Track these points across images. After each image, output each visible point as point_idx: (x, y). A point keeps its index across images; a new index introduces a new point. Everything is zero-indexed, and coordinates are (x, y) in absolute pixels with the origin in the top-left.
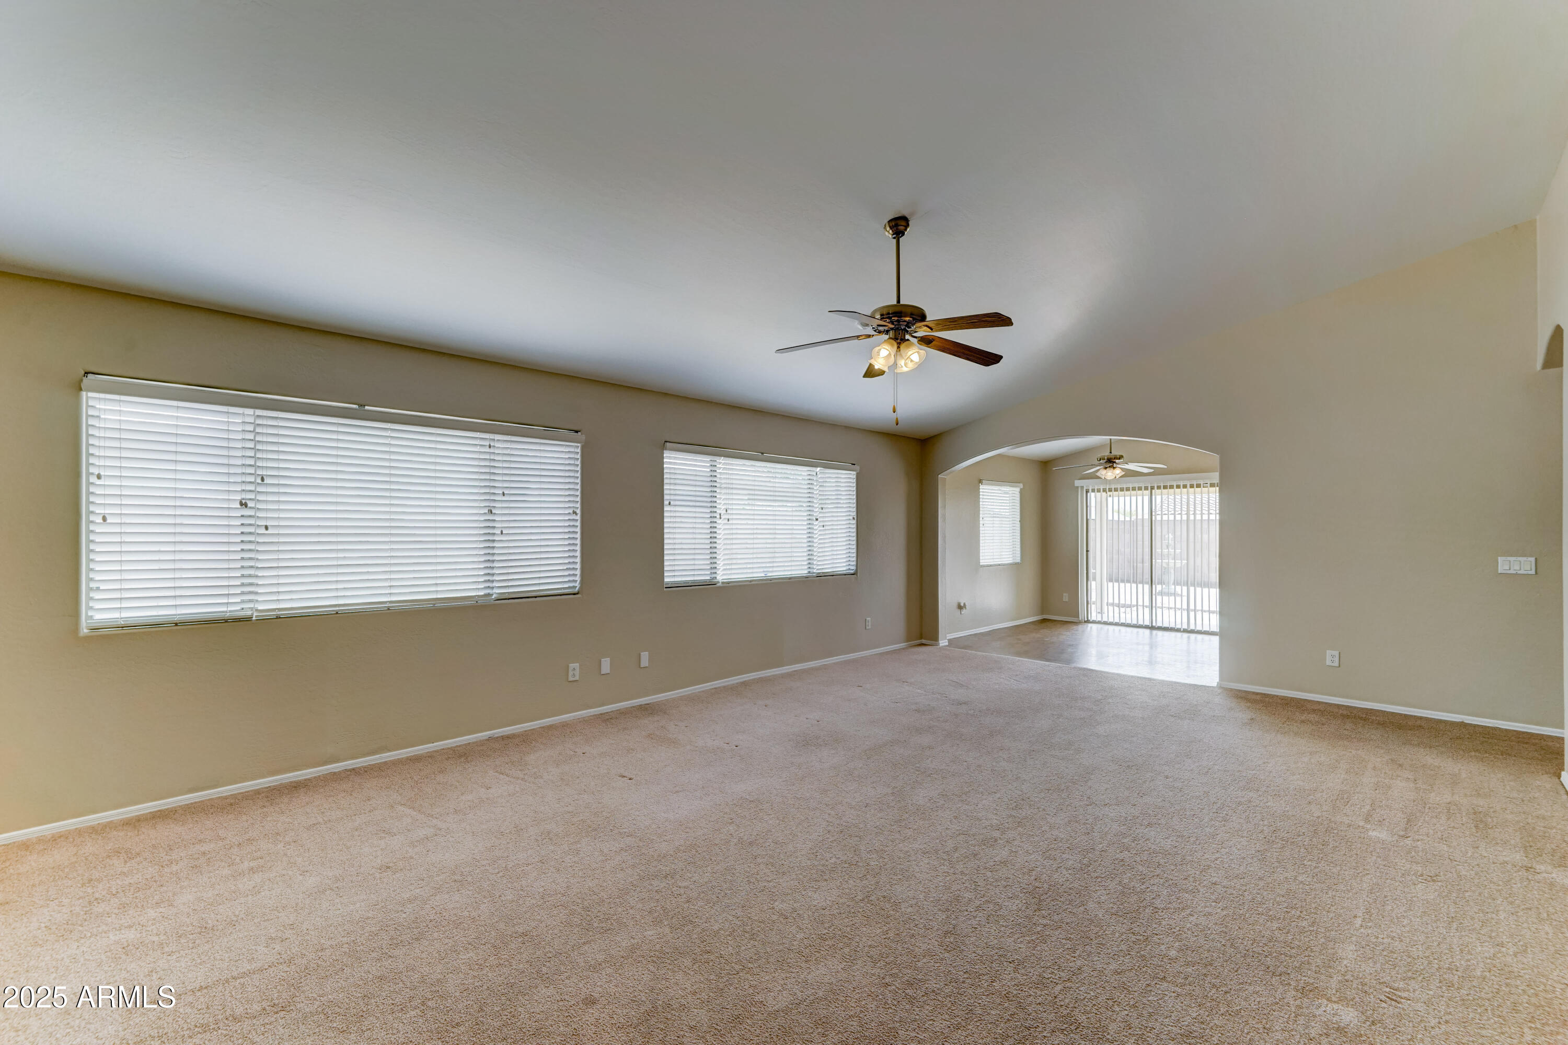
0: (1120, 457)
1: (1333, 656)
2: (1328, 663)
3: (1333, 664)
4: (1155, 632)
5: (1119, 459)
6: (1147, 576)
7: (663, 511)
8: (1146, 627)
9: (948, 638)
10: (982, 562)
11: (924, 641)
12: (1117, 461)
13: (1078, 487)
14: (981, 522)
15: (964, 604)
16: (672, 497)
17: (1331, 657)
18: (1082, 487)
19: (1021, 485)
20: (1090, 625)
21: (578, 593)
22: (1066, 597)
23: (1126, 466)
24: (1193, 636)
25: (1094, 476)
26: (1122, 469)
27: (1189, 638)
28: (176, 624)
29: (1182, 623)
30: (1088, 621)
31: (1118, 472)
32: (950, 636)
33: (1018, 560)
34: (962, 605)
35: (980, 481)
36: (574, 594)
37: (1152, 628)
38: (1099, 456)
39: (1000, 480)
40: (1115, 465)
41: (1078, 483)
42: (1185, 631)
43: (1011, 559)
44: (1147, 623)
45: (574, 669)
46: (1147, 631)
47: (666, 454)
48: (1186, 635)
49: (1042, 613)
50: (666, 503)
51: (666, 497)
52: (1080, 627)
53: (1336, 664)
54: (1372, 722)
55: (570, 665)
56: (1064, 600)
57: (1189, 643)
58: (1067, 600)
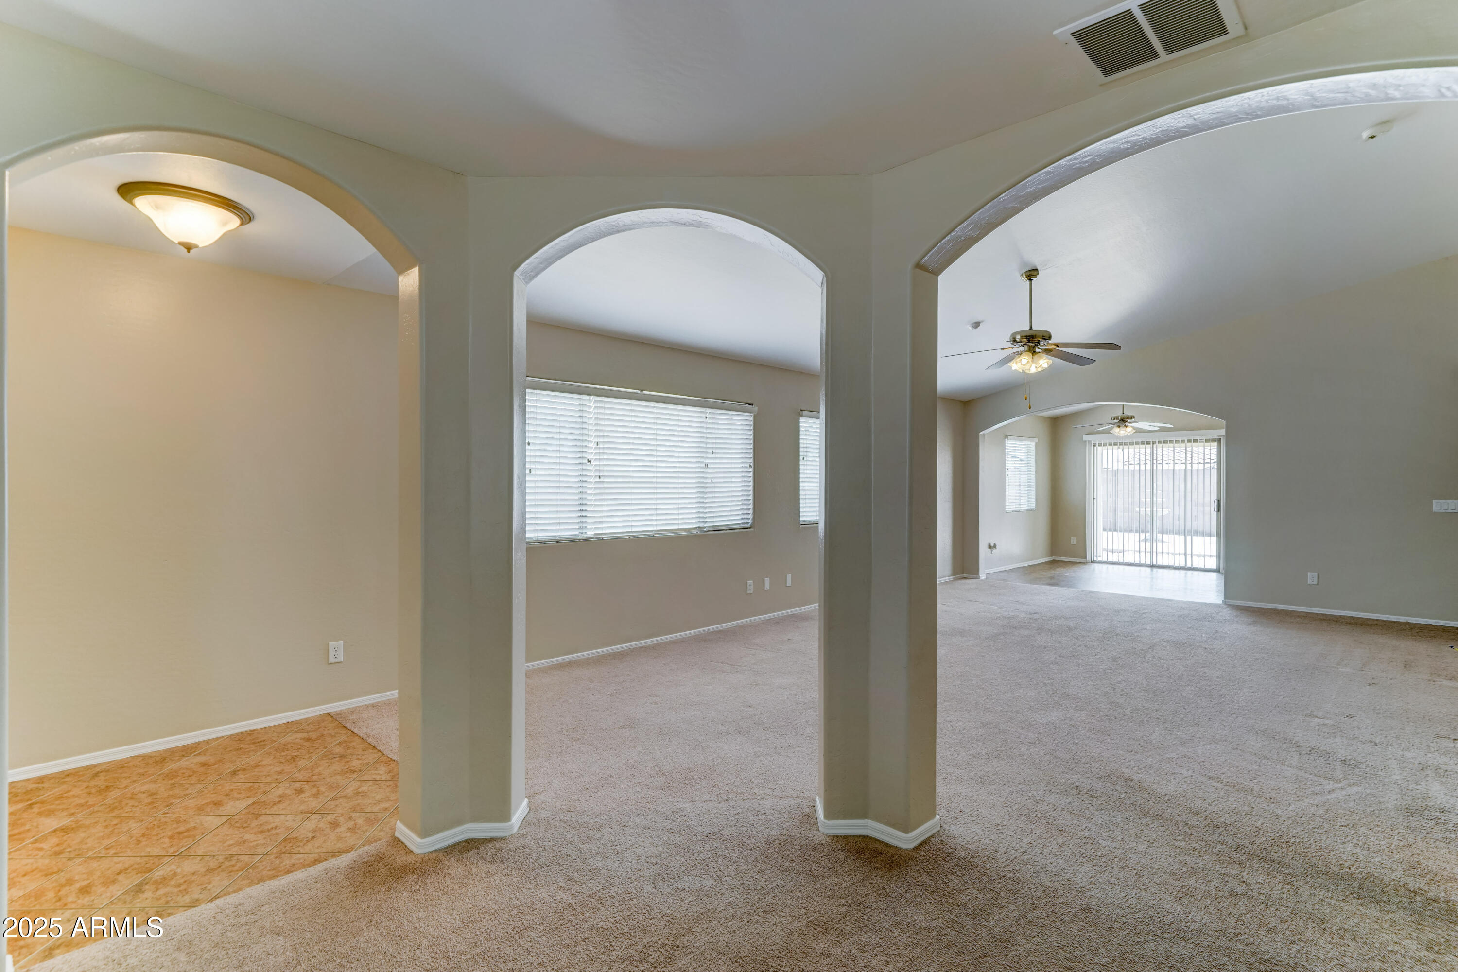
0: (1132, 417)
1: (1313, 577)
2: (1309, 582)
3: (1313, 583)
4: (1155, 570)
5: (1131, 419)
7: (799, 465)
8: (1148, 566)
9: (986, 573)
10: (1007, 508)
11: (965, 575)
12: (1129, 420)
13: (1086, 441)
14: (1007, 473)
15: (995, 544)
16: (805, 454)
17: (1312, 578)
18: (1090, 442)
19: (1036, 440)
20: (1096, 565)
21: (750, 528)
22: (1073, 540)
23: (1136, 425)
24: (1189, 572)
25: (1108, 432)
26: (1134, 428)
27: (1186, 573)
28: (558, 542)
29: (1180, 561)
30: (1093, 562)
31: (1129, 429)
32: (987, 571)
33: (1033, 506)
34: (992, 545)
35: (1006, 437)
36: (747, 528)
37: (1152, 566)
38: (1114, 415)
39: (1020, 436)
40: (1127, 424)
41: (1086, 438)
42: (1182, 568)
43: (1026, 506)
44: (1148, 562)
45: (750, 585)
46: (1149, 569)
47: (802, 420)
48: (1183, 572)
49: (1052, 555)
50: (801, 458)
51: (801, 454)
52: (1086, 566)
53: (1315, 582)
54: (1342, 623)
55: (748, 582)
56: (1072, 543)
57: (1185, 577)
58: (1075, 543)
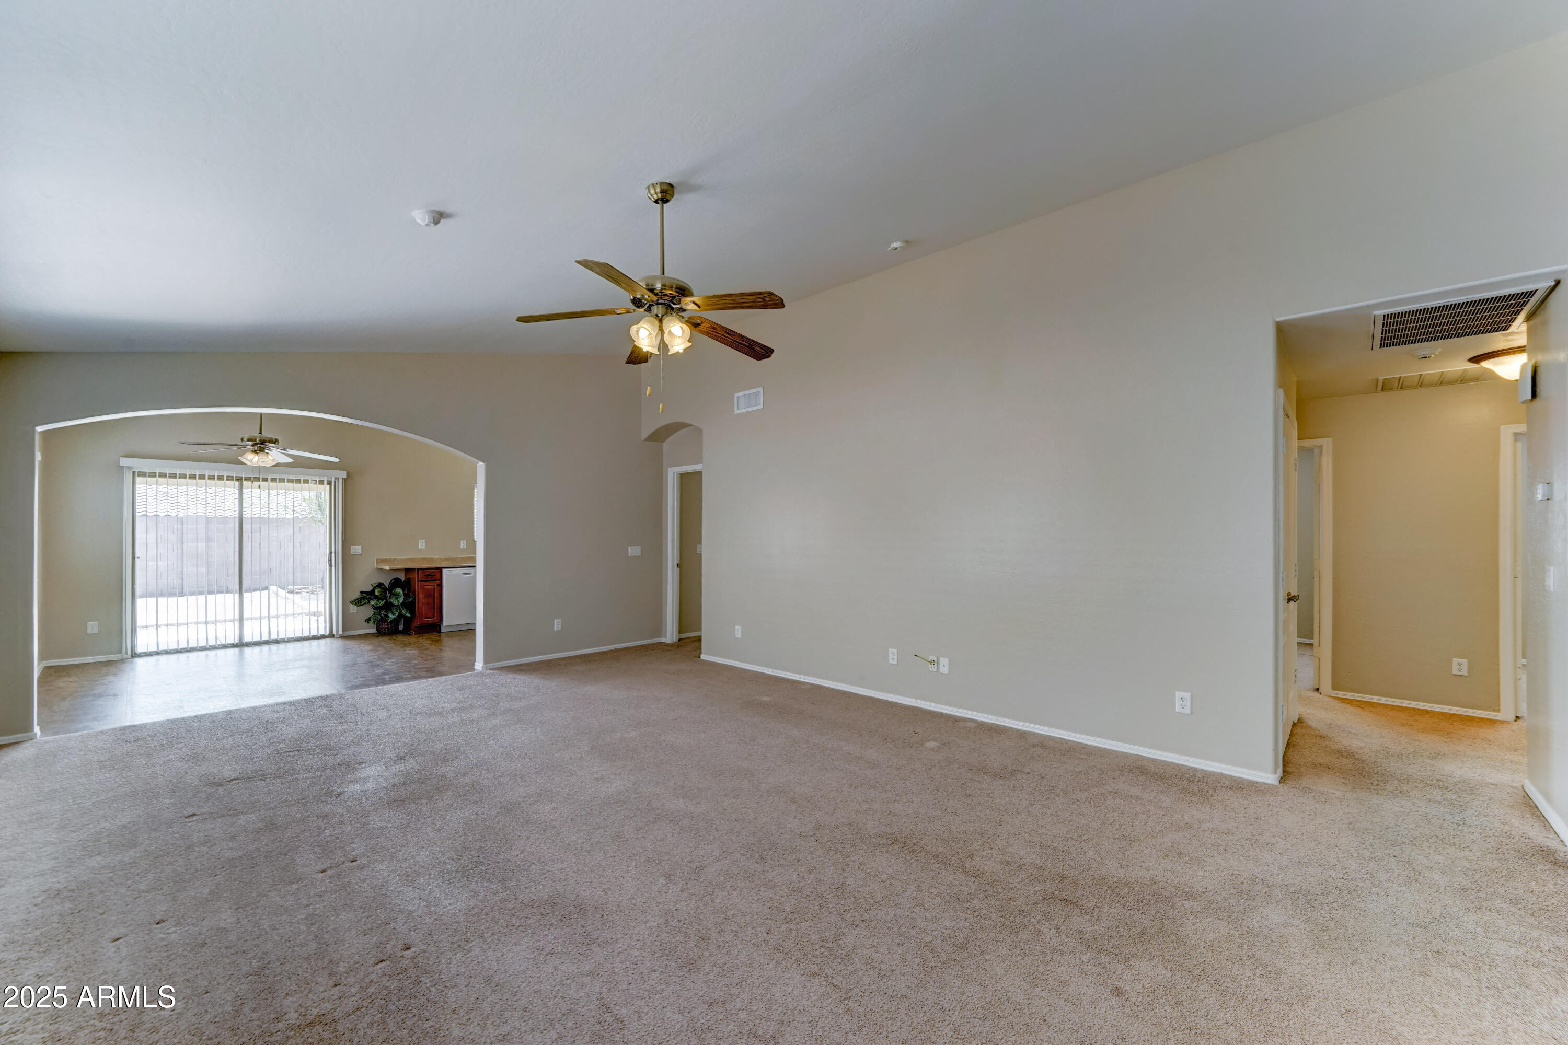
6: (237, 587)
8: (232, 646)
